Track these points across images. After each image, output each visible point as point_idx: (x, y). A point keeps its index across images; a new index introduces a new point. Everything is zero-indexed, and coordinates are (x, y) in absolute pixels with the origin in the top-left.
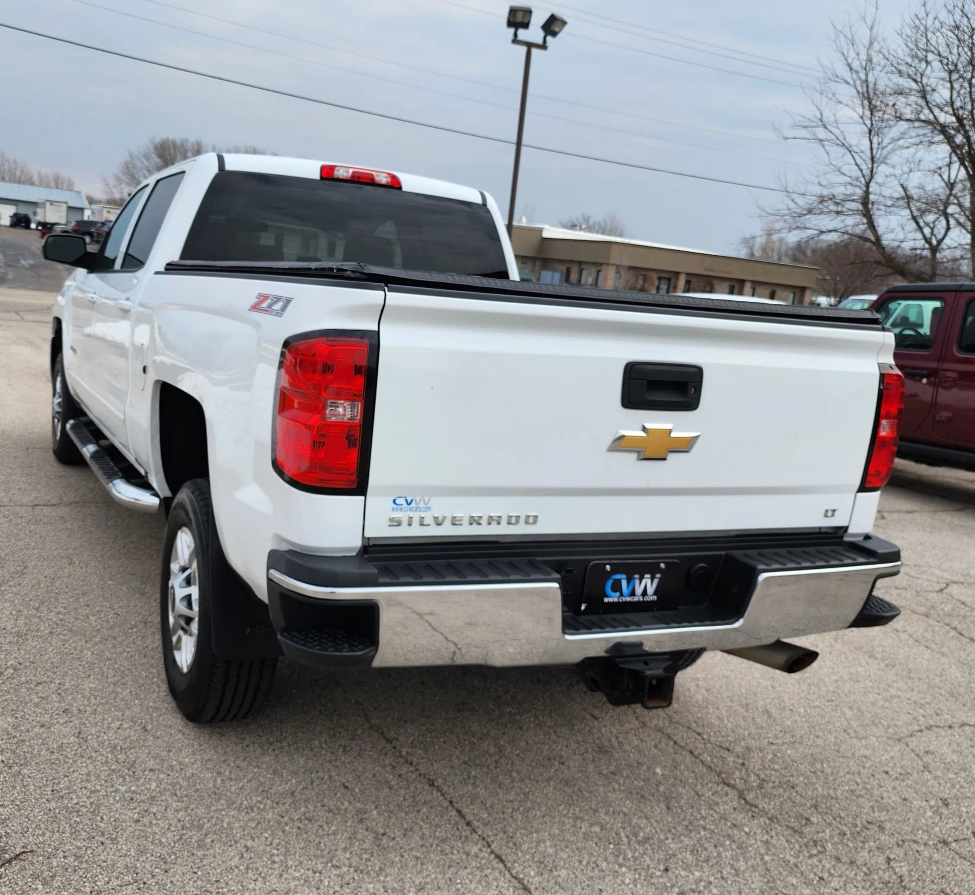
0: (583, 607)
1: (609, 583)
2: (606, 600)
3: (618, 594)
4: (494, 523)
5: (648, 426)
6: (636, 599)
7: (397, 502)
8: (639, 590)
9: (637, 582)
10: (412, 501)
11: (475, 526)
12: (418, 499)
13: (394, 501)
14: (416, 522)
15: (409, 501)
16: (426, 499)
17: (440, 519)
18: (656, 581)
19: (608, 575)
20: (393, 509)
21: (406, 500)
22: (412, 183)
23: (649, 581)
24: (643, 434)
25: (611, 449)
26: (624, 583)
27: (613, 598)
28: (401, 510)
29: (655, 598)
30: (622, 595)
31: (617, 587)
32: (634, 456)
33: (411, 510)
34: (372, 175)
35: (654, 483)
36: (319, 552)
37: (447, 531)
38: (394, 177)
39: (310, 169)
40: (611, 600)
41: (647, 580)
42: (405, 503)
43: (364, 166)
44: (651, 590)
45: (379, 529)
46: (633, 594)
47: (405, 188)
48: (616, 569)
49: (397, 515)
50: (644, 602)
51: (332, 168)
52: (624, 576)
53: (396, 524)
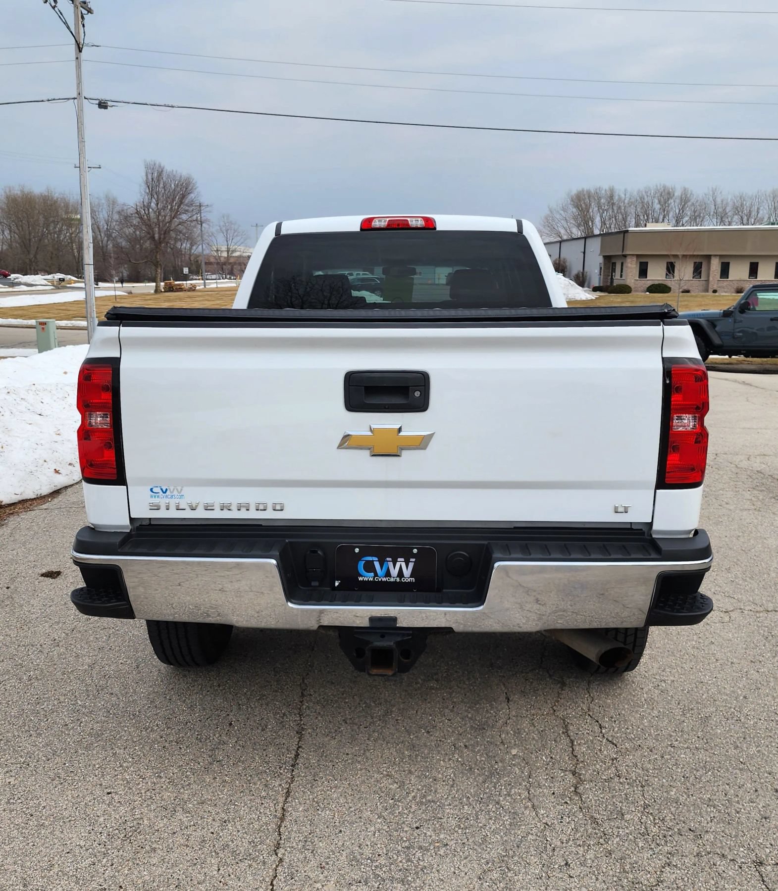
0: (337, 584)
1: (361, 565)
2: (360, 579)
3: (372, 574)
4: (243, 510)
5: (373, 426)
6: (392, 580)
7: (154, 490)
8: (394, 572)
9: (391, 565)
10: (166, 490)
11: (225, 511)
12: (172, 489)
13: (151, 490)
14: (173, 507)
15: (164, 491)
16: (179, 488)
17: (194, 506)
18: (411, 565)
19: (359, 557)
20: (152, 497)
21: (162, 489)
22: (445, 222)
23: (404, 565)
24: (370, 433)
25: (340, 446)
26: (377, 565)
27: (369, 577)
28: (158, 497)
29: (413, 579)
30: (376, 575)
31: (369, 567)
32: (367, 453)
33: (167, 497)
34: (407, 220)
35: (393, 477)
36: (100, 528)
37: (201, 514)
38: (427, 219)
39: (351, 223)
40: (366, 579)
41: (401, 562)
42: (160, 491)
43: (397, 214)
44: (407, 572)
45: (142, 512)
46: (388, 574)
47: (439, 228)
48: (365, 552)
49: (156, 501)
50: (400, 582)
51: (370, 220)
52: (375, 559)
53: (156, 508)
